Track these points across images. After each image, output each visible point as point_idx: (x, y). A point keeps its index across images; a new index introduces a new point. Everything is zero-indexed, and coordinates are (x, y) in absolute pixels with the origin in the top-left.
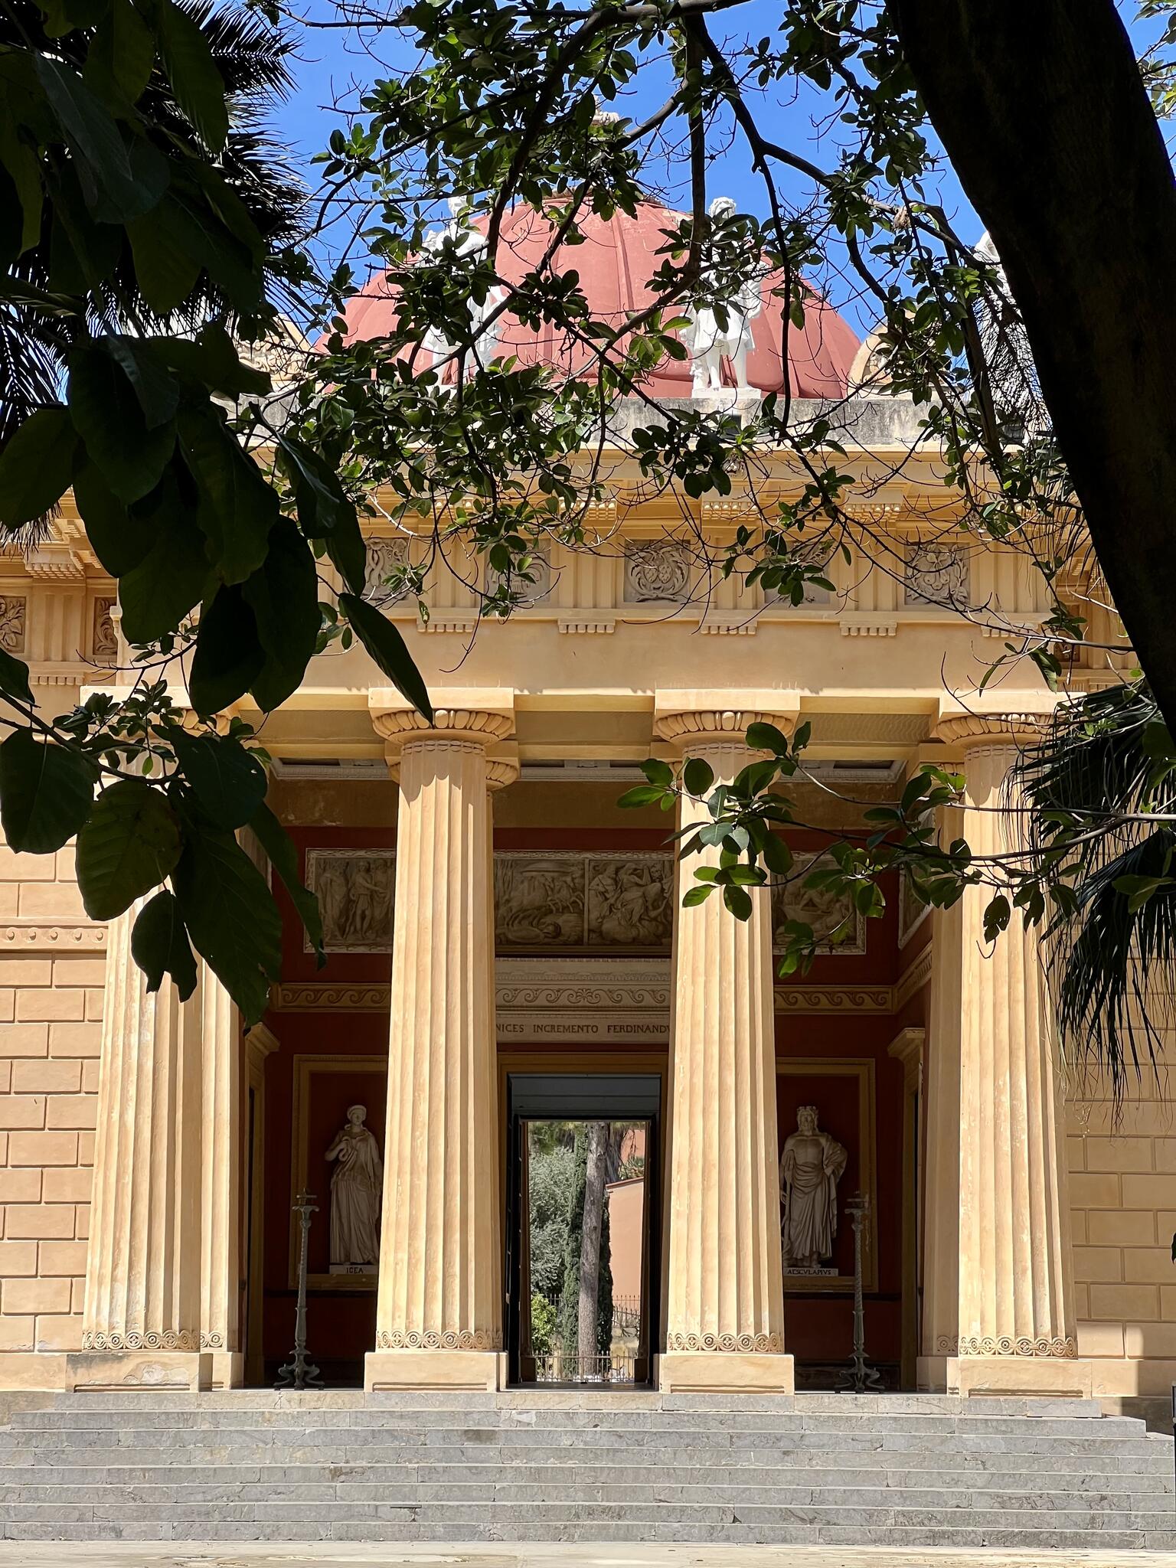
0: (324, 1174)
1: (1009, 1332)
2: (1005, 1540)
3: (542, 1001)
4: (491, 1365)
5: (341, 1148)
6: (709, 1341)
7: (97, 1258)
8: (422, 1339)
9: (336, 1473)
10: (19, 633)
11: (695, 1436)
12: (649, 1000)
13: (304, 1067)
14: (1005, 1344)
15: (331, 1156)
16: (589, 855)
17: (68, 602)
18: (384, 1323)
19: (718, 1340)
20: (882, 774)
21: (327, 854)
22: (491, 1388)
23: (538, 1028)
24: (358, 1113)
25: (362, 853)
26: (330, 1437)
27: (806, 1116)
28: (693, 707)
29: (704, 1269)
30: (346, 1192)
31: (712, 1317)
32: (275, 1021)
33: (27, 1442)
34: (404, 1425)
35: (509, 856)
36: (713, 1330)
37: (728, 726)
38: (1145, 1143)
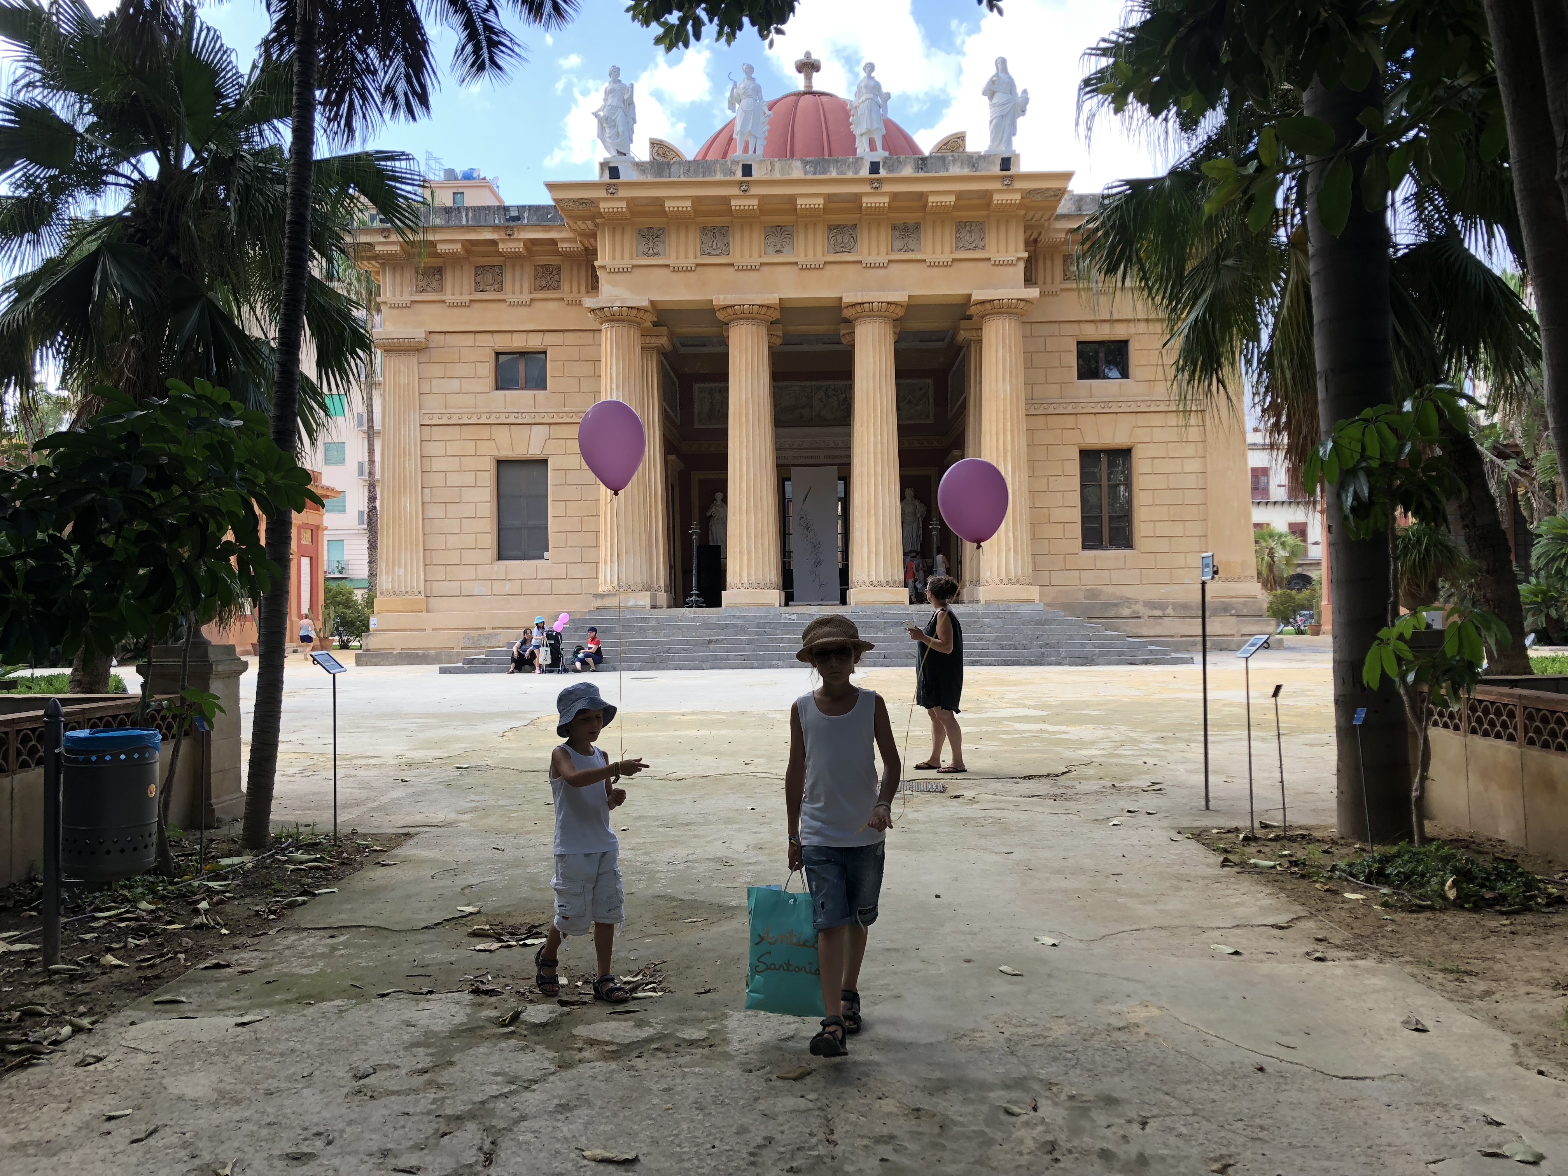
0: (706, 522)
1: (1003, 576)
2: (1006, 663)
3: (796, 446)
4: (775, 596)
5: (712, 511)
6: (872, 583)
7: (604, 552)
8: (746, 585)
9: (710, 642)
10: (559, 282)
11: (866, 623)
12: (841, 445)
13: (696, 477)
14: (1001, 581)
15: (708, 514)
16: (814, 383)
17: (579, 266)
18: (731, 577)
19: (875, 583)
20: (940, 343)
21: (702, 385)
22: (777, 605)
23: (794, 457)
24: (719, 495)
25: (717, 384)
26: (708, 627)
27: (909, 492)
28: (860, 301)
29: (869, 552)
30: (714, 528)
31: (873, 573)
32: (681, 457)
33: (576, 631)
34: (740, 621)
35: (780, 384)
36: (873, 578)
37: (875, 309)
38: (1060, 495)
